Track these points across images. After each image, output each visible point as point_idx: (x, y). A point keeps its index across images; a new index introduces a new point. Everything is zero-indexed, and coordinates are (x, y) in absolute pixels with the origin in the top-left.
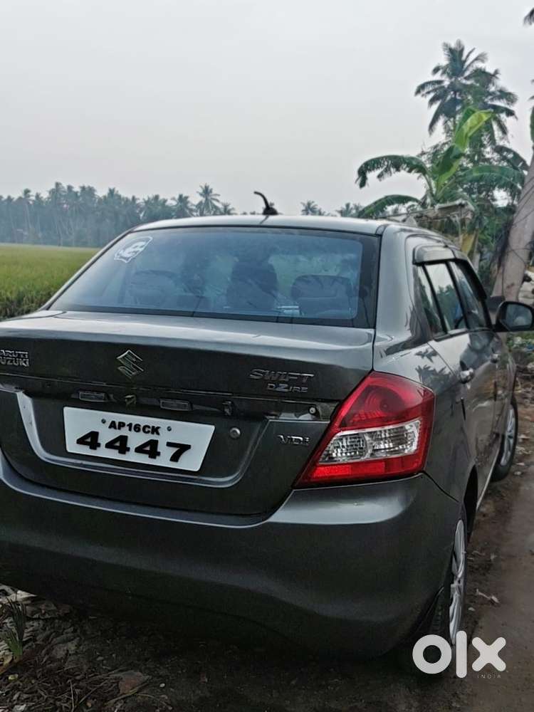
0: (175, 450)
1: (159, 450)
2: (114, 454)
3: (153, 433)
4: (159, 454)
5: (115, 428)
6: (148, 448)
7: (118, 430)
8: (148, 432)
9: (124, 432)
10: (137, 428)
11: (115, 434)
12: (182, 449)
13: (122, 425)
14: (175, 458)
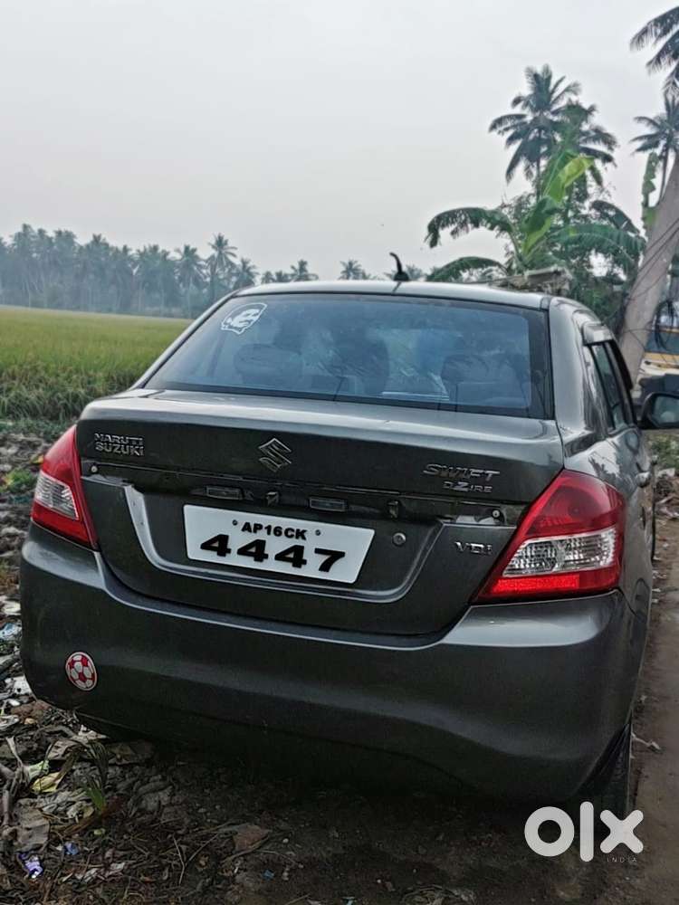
0: (324, 558)
1: (304, 558)
2: (248, 562)
3: (297, 538)
4: (305, 562)
5: (250, 531)
6: (291, 556)
7: (253, 534)
8: (292, 536)
9: (262, 535)
10: (278, 531)
11: (250, 538)
12: (334, 556)
13: (258, 527)
14: (325, 567)
